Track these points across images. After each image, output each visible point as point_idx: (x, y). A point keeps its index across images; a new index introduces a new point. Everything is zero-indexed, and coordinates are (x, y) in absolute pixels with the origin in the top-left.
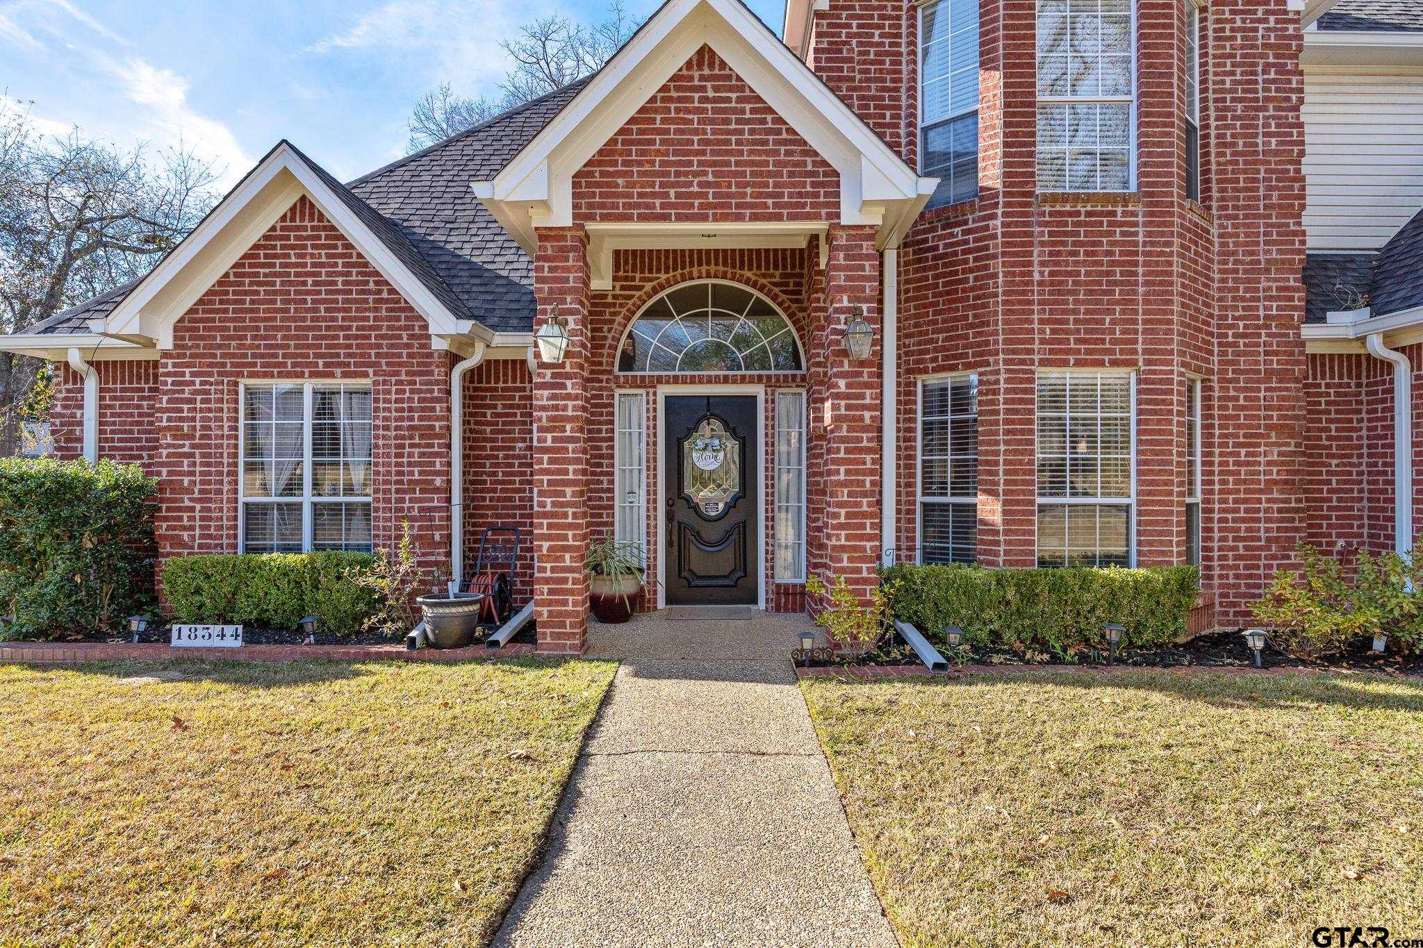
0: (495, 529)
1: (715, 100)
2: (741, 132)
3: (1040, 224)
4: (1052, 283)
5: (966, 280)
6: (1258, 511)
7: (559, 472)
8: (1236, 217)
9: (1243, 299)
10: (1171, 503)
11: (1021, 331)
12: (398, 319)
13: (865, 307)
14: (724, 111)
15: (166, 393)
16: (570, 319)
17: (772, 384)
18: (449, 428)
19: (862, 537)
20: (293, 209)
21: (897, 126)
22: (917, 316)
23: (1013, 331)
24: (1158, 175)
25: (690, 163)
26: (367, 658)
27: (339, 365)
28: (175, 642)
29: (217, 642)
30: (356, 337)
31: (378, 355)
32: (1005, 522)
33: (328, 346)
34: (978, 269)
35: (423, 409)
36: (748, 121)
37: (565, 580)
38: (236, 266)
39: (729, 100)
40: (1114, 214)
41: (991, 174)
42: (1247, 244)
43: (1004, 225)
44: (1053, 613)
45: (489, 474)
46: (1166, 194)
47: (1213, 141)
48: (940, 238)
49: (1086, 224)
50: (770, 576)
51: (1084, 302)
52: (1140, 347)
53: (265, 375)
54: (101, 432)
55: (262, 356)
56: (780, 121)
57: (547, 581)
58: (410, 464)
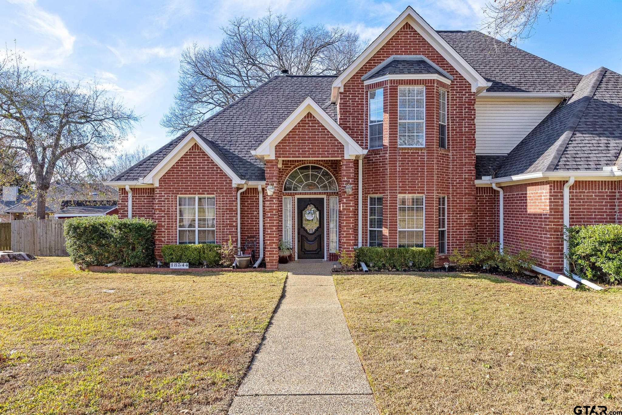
0: (248, 237)
1: (312, 126)
2: (318, 135)
3: (399, 156)
4: (402, 172)
5: (380, 170)
6: (462, 232)
7: (272, 223)
8: (457, 150)
9: (458, 173)
10: (433, 230)
11: (394, 184)
12: (223, 178)
13: (351, 180)
14: (314, 129)
15: (157, 199)
16: (275, 183)
17: (328, 194)
18: (237, 209)
19: (350, 240)
20: (193, 147)
21: (362, 124)
22: (368, 178)
23: (391, 184)
24: (430, 142)
25: (305, 143)
26: (222, 271)
27: (206, 191)
28: (171, 267)
29: (182, 267)
30: (211, 183)
31: (217, 188)
32: (389, 236)
33: (203, 186)
34: (383, 167)
35: (230, 204)
36: (320, 132)
37: (273, 251)
38: (176, 163)
39: (315, 126)
40: (418, 153)
41: (386, 141)
42: (460, 158)
43: (389, 156)
44: (398, 259)
45: (246, 221)
46: (432, 148)
47: (450, 129)
48: (374, 157)
49: (411, 156)
50: (328, 251)
51: (410, 177)
52: (425, 189)
53: (185, 194)
54: (133, 209)
55: (184, 188)
56: (328, 132)
57: (269, 251)
58: (226, 219)
